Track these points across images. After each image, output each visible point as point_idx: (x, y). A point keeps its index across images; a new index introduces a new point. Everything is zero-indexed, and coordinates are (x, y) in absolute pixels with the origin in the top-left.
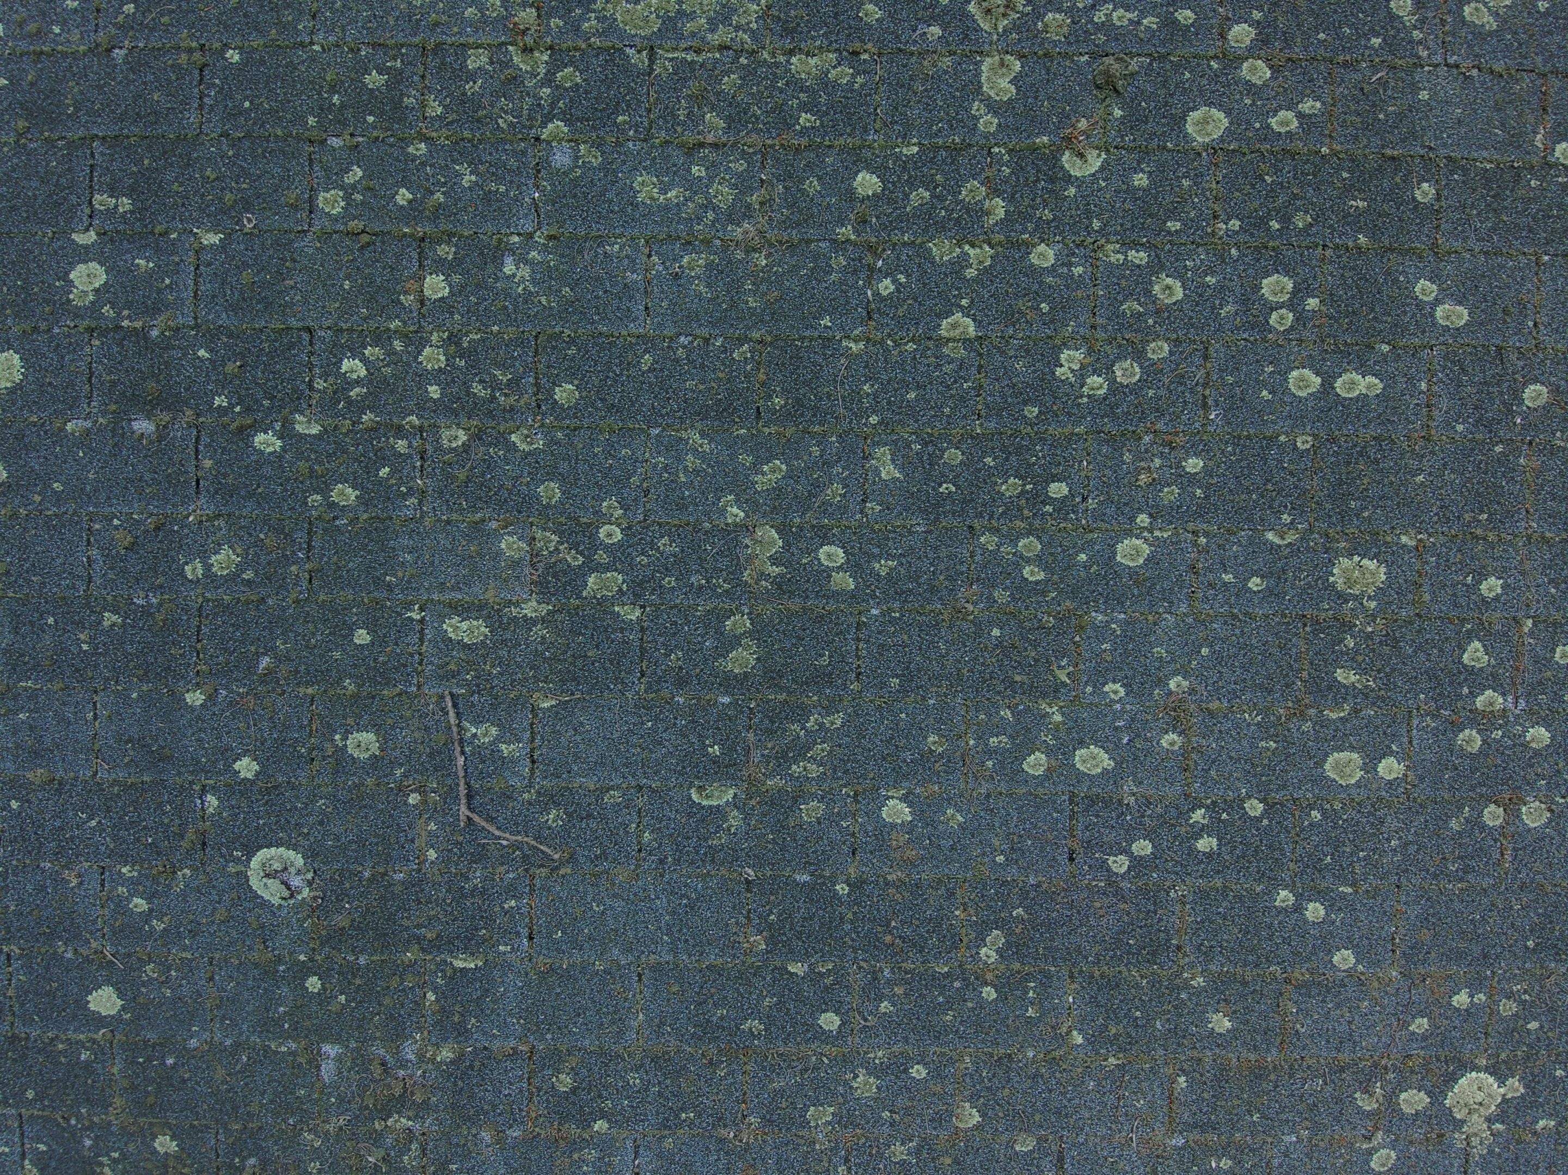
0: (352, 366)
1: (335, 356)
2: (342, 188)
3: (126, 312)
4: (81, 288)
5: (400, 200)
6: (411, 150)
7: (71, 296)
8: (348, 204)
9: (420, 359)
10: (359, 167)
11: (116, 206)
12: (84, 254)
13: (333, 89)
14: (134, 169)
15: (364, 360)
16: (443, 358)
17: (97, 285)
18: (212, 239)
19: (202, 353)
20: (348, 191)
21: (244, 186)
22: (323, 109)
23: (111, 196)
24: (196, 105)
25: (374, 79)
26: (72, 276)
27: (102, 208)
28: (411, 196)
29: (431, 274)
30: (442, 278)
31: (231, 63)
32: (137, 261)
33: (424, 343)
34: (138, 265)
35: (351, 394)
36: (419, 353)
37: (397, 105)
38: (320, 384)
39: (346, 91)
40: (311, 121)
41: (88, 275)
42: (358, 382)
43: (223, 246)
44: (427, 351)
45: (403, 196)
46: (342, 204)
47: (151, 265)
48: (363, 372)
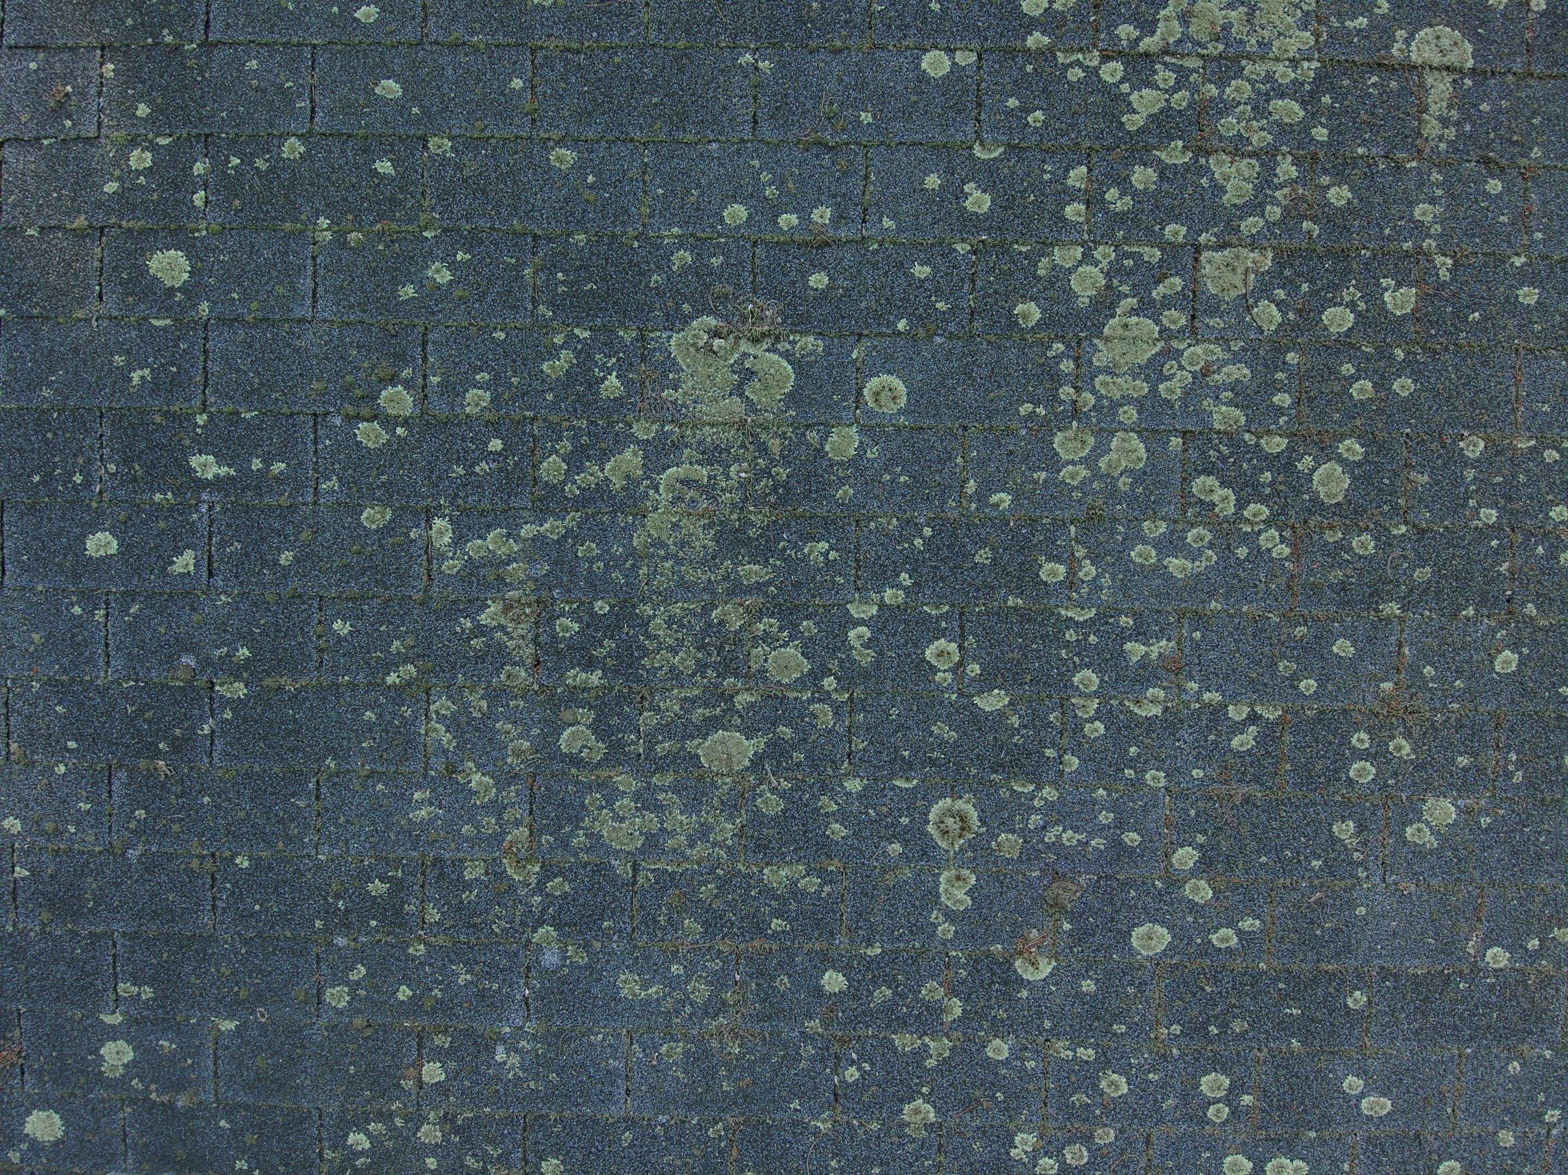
0: (358, 1140)
1: (342, 1130)
2: (347, 983)
3: (153, 1087)
4: (111, 1062)
5: (400, 996)
6: (411, 950)
7: (103, 1069)
8: (352, 998)
9: (419, 1135)
10: (363, 965)
11: (139, 994)
12: (112, 1034)
13: (338, 896)
14: (154, 961)
15: (369, 1135)
16: (439, 1134)
17: (126, 1061)
18: (228, 1025)
19: (223, 1123)
20: (354, 987)
21: (257, 981)
22: (329, 913)
23: (134, 985)
24: (209, 907)
25: (377, 887)
26: (102, 1051)
27: (126, 995)
28: (411, 993)
29: (428, 1062)
30: (439, 1065)
31: (241, 869)
32: (161, 1042)
33: (423, 1119)
34: (162, 1046)
35: (357, 1163)
36: (418, 1129)
37: (398, 911)
38: (328, 1154)
39: (350, 897)
40: (318, 924)
41: (118, 1053)
42: (362, 1153)
43: (239, 1031)
44: (425, 1128)
45: (404, 992)
46: (348, 998)
47: (174, 1046)
48: (367, 1145)
